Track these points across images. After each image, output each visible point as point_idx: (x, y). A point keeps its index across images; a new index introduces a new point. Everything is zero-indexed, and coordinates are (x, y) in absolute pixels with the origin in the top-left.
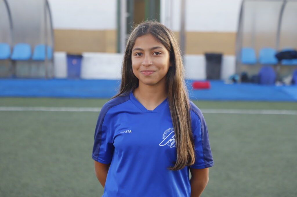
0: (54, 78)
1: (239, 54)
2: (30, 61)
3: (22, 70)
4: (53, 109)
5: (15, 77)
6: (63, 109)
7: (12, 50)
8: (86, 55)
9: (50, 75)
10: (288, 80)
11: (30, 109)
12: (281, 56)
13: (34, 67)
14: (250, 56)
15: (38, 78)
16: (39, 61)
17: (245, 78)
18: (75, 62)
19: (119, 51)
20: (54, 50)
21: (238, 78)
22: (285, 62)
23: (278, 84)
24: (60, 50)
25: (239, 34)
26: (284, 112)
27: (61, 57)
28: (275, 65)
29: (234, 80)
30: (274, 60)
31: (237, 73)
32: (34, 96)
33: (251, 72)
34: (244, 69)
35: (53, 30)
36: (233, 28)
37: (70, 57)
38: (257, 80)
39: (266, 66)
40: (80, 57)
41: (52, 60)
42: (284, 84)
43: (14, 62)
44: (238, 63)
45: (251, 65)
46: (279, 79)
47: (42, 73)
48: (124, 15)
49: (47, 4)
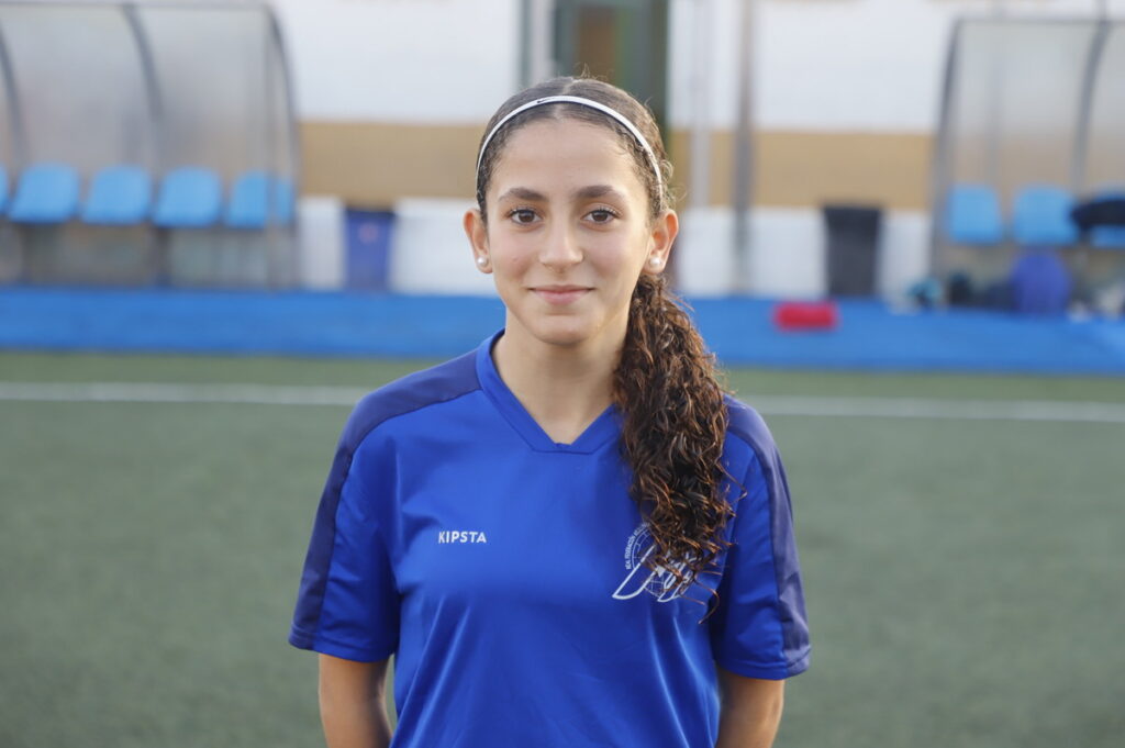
0: (298, 291)
1: (940, 209)
2: (218, 228)
3: (191, 260)
4: (288, 396)
5: (164, 282)
7: (156, 191)
8: (411, 210)
9: (284, 278)
10: (1112, 300)
11: (211, 394)
12: (1092, 215)
13: (231, 250)
14: (980, 215)
16: (249, 231)
17: (961, 293)
18: (369, 232)
20: (301, 190)
21: (938, 293)
22: (1104, 237)
23: (1079, 316)
24: (320, 191)
25: (942, 140)
27: (322, 217)
28: (1066, 249)
29: (921, 298)
30: (1059, 227)
31: (934, 271)
33: (985, 272)
34: (960, 260)
35: (297, 127)
36: (914, 110)
37: (356, 216)
38: (1006, 299)
39: (1037, 252)
40: (385, 218)
41: (292, 226)
42: (1097, 314)
43: (163, 233)
44: (938, 240)
45: (983, 247)
46: (1081, 294)
47: (256, 268)
49: (276, 32)
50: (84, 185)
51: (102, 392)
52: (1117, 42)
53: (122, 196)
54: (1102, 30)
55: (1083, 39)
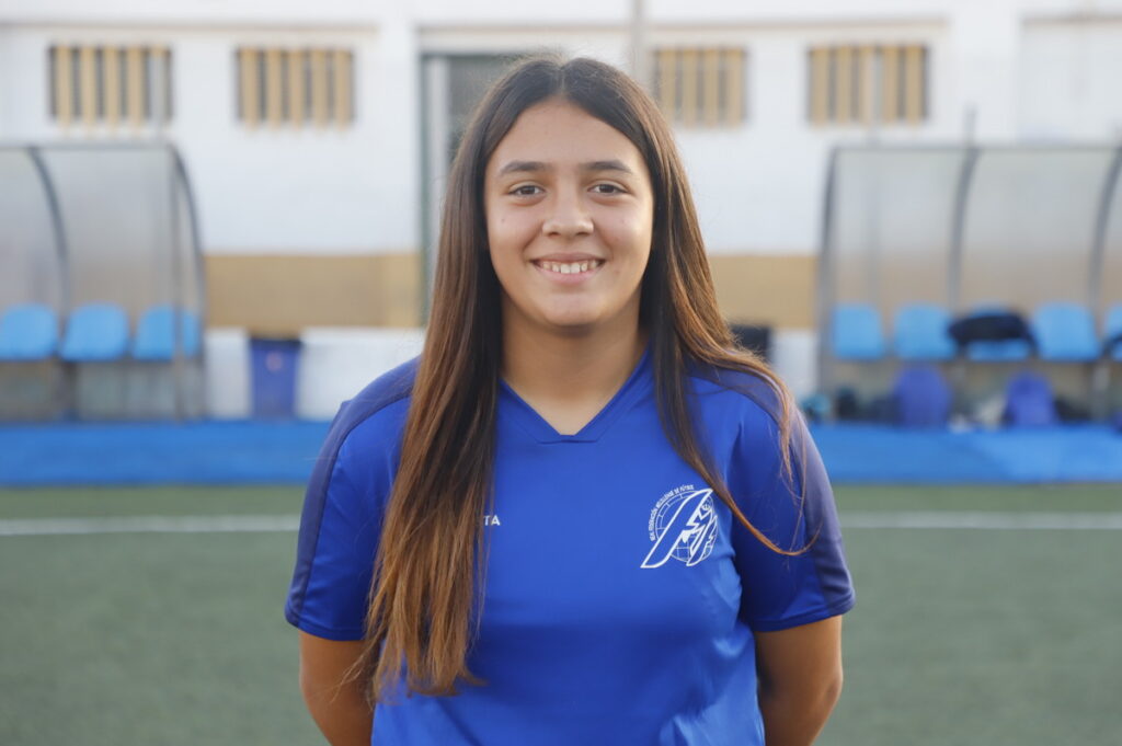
0: (207, 420)
1: (825, 328)
2: (126, 361)
3: (98, 394)
4: (192, 525)
5: (73, 416)
6: (229, 524)
7: (64, 327)
8: (314, 338)
9: (192, 409)
10: (990, 411)
11: (116, 526)
12: (968, 331)
13: (138, 386)
14: (863, 332)
15: (152, 421)
16: (156, 364)
17: (848, 408)
18: (275, 362)
20: (204, 325)
21: (826, 407)
22: (979, 352)
23: (959, 427)
24: (226, 323)
25: (824, 260)
26: (972, 521)
27: (228, 348)
28: (947, 363)
29: (810, 411)
30: (941, 345)
32: (132, 482)
33: (870, 387)
34: (846, 377)
35: (201, 259)
36: (802, 237)
37: (260, 346)
38: (890, 413)
39: (918, 367)
40: (291, 346)
41: (199, 358)
42: (978, 427)
43: (70, 368)
44: (825, 357)
45: (867, 362)
46: (962, 407)
47: (164, 401)
49: (179, 168)
52: (984, 165)
53: (33, 334)
54: (970, 156)
55: (953, 164)
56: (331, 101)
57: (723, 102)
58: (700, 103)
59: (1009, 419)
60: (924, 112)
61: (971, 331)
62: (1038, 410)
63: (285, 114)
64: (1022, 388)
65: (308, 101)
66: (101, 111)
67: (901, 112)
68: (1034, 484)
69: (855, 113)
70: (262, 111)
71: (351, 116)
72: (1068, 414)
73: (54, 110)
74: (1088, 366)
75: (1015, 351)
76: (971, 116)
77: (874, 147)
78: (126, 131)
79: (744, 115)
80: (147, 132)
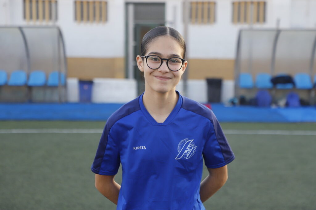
0: (67, 103)
1: (237, 79)
2: (45, 87)
3: (38, 95)
4: (65, 131)
5: (31, 101)
6: (75, 131)
7: (28, 77)
8: (97, 81)
10: (282, 103)
11: (45, 131)
13: (48, 92)
14: (247, 81)
15: (52, 103)
16: (53, 87)
17: (243, 101)
18: (86, 87)
19: (127, 77)
20: (66, 77)
21: (237, 101)
22: (279, 86)
23: (274, 107)
24: (73, 76)
25: (237, 61)
26: (279, 133)
27: (73, 83)
28: (270, 89)
29: (233, 103)
30: (269, 85)
31: (236, 96)
32: (49, 119)
33: (249, 96)
34: (243, 93)
35: (66, 58)
36: (231, 54)
37: (82, 83)
38: (254, 103)
39: (263, 90)
40: (90, 83)
41: (65, 86)
42: (279, 106)
43: (30, 88)
44: (237, 87)
45: (248, 89)
46: (274, 101)
47: (56, 98)
48: (132, 44)
49: (60, 34)
50: (8, 76)
51: (15, 131)
52: (282, 35)
53: (19, 79)
54: (278, 32)
55: (273, 34)
56: (101, 16)
57: (209, 17)
58: (203, 17)
59: (287, 105)
60: (264, 20)
61: (277, 81)
62: (296, 102)
63: (88, 19)
64: (291, 96)
65: (94, 16)
66: (38, 17)
67: (258, 20)
68: (295, 123)
69: (245, 20)
70: (82, 18)
71: (106, 19)
72: (304, 104)
73: (25, 17)
74: (309, 90)
75: (289, 86)
76: (278, 21)
77: (251, 30)
78: (44, 23)
79: (215, 20)
80: (51, 23)
